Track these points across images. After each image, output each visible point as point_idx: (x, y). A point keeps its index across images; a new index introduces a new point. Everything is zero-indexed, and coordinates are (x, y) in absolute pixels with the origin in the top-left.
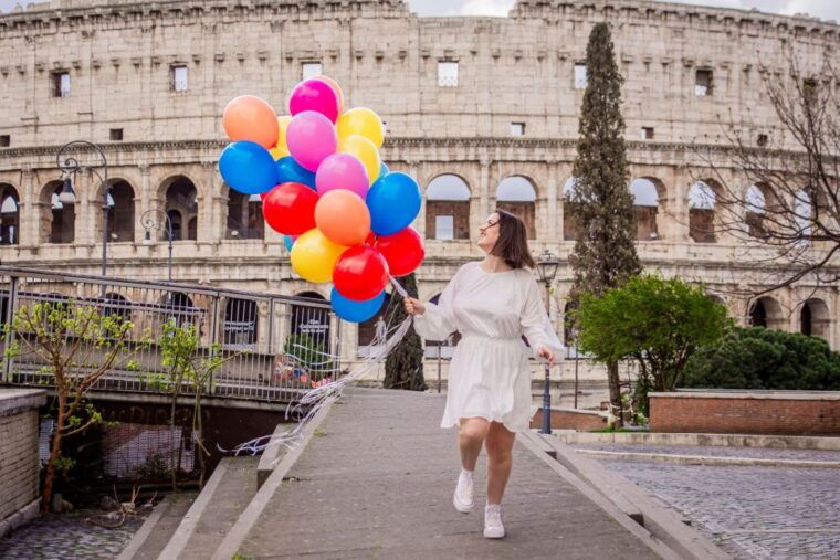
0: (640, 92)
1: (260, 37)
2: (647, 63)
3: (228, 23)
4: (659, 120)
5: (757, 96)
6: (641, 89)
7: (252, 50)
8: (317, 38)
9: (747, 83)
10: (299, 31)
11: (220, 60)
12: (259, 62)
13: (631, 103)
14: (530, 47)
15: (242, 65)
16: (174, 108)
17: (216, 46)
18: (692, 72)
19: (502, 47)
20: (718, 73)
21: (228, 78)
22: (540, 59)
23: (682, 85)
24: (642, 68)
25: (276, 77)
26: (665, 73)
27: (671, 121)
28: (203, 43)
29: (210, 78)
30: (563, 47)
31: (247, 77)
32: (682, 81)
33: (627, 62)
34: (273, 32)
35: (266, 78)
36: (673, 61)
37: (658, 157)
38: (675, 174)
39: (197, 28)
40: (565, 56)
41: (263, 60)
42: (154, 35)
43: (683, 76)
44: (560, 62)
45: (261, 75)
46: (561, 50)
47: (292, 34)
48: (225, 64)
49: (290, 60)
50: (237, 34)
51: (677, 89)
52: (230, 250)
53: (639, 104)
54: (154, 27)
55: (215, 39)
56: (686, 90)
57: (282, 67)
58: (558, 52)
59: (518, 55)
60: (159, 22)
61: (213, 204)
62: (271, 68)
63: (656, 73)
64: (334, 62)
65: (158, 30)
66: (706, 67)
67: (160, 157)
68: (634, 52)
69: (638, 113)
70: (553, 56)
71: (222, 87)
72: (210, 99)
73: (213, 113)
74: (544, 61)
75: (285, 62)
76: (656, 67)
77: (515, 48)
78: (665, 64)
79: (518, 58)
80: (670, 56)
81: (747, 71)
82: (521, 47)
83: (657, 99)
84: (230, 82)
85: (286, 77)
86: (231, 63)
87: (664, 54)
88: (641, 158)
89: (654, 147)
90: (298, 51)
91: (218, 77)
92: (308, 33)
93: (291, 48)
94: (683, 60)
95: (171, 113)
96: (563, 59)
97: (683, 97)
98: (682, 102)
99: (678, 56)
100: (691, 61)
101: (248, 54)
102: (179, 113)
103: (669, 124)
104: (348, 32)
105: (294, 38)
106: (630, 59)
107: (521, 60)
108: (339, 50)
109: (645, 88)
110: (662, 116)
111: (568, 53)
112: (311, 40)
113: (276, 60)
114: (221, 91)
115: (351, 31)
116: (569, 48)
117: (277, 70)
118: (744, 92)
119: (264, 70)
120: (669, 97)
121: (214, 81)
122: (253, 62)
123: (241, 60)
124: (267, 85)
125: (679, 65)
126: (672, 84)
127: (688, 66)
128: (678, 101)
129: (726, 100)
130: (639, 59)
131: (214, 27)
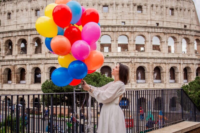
0: (121, 13)
1: (26, 5)
2: (123, 5)
3: (19, 2)
4: (126, 20)
5: (155, 13)
6: (121, 12)
7: (24, 8)
8: (39, 4)
9: (152, 9)
10: (35, 2)
11: (18, 11)
12: (26, 11)
13: (119, 15)
14: (91, 2)
15: (22, 12)
16: (8, 23)
17: (17, 8)
18: (136, 7)
19: (84, 3)
20: (144, 7)
21: (19, 15)
22: (93, 5)
23: (133, 10)
24: (122, 6)
25: (30, 14)
26: (128, 7)
27: (130, 20)
28: (14, 7)
29: (15, 16)
30: (100, 2)
31: (23, 14)
32: (133, 9)
33: (117, 5)
34: (29, 3)
35: (27, 15)
36: (130, 4)
37: (126, 29)
38: (131, 34)
39: (13, 4)
40: (100, 4)
41: (27, 10)
42: (4, 6)
43: (133, 8)
44: (99, 6)
45: (26, 14)
46: (99, 3)
47: (33, 3)
48: (19, 12)
49: (33, 9)
50: (21, 4)
51: (132, 11)
52: (19, 57)
53: (121, 16)
54: (5, 4)
55: (17, 6)
56: (134, 12)
57: (31, 12)
58: (98, 3)
59: (87, 4)
60: (6, 3)
61: (16, 46)
62: (28, 12)
63: (126, 7)
64: (43, 9)
65: (5, 5)
66: (140, 5)
67: (5, 35)
68: (119, 2)
69: (121, 18)
70: (97, 4)
71: (18, 17)
72: (15, 21)
73: (16, 24)
74: (94, 6)
75: (32, 10)
76: (125, 6)
77: (87, 3)
78: (128, 5)
79: (87, 5)
80: (129, 3)
81: (152, 6)
82: (88, 2)
83: (126, 14)
84: (20, 16)
85: (32, 14)
86: (20, 11)
87: (128, 2)
88: (121, 30)
89: (125, 27)
90: (34, 7)
91: (17, 15)
92: (37, 3)
93: (33, 7)
94: (133, 4)
95: (8, 25)
96: (99, 5)
97: (133, 13)
98: (133, 15)
99: (132, 3)
100: (135, 4)
101: (24, 9)
102: (9, 24)
103: (130, 21)
104: (46, 2)
105: (34, 4)
106: (118, 4)
107: (88, 6)
108: (43, 6)
109: (122, 12)
110: (128, 18)
111: (101, 3)
112: (37, 4)
113: (29, 10)
114: (18, 18)
115: (46, 1)
116: (101, 2)
117: (30, 12)
118: (152, 12)
119: (27, 13)
120: (129, 14)
121: (16, 16)
122: (25, 11)
123: (22, 11)
124: (28, 16)
125: (132, 5)
126: (130, 10)
127: (135, 5)
128: (132, 15)
129: (146, 14)
130: (121, 4)
131: (16, 3)
